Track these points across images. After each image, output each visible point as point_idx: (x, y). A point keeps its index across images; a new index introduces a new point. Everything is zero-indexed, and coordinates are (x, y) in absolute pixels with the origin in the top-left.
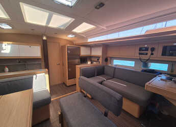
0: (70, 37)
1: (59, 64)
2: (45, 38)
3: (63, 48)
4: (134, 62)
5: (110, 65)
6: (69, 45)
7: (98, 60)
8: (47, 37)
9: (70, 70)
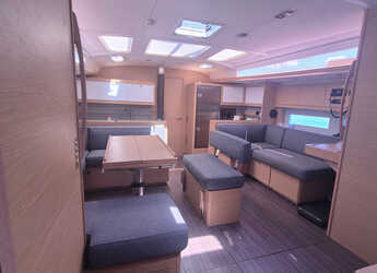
0: (204, 67)
1: (180, 119)
2: (161, 71)
3: (189, 88)
4: (328, 119)
5: (280, 125)
6: (200, 83)
7: (258, 113)
8: (165, 69)
9: (199, 129)
